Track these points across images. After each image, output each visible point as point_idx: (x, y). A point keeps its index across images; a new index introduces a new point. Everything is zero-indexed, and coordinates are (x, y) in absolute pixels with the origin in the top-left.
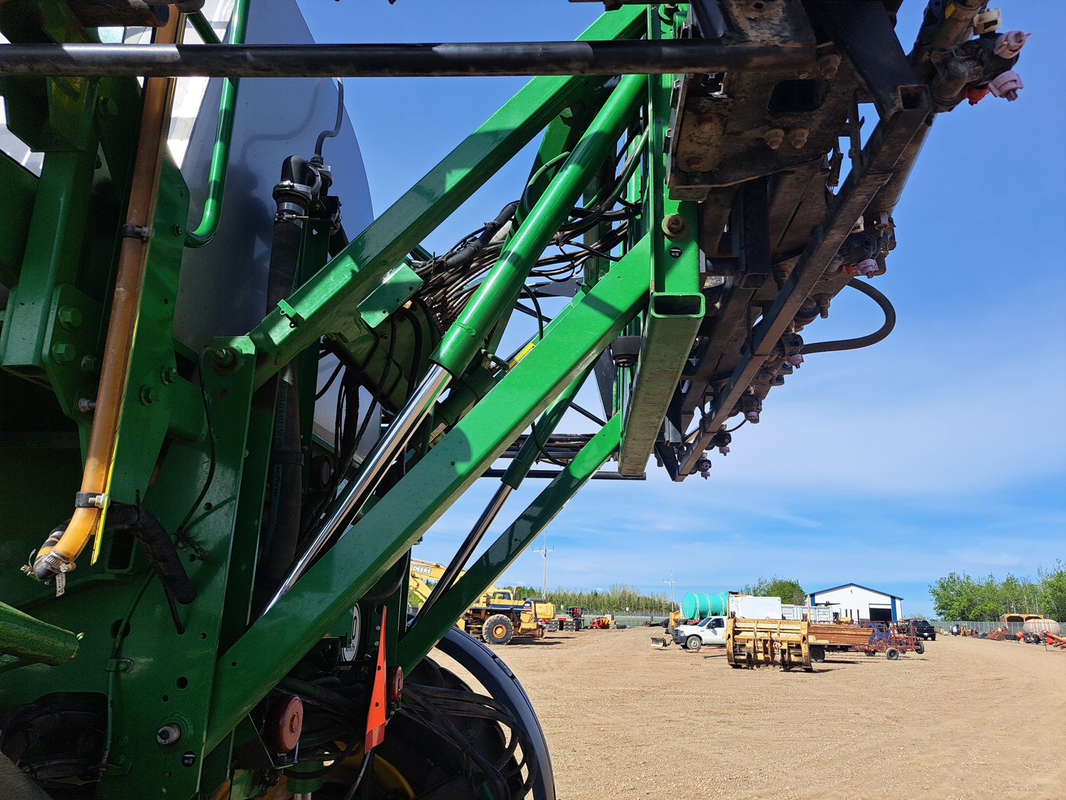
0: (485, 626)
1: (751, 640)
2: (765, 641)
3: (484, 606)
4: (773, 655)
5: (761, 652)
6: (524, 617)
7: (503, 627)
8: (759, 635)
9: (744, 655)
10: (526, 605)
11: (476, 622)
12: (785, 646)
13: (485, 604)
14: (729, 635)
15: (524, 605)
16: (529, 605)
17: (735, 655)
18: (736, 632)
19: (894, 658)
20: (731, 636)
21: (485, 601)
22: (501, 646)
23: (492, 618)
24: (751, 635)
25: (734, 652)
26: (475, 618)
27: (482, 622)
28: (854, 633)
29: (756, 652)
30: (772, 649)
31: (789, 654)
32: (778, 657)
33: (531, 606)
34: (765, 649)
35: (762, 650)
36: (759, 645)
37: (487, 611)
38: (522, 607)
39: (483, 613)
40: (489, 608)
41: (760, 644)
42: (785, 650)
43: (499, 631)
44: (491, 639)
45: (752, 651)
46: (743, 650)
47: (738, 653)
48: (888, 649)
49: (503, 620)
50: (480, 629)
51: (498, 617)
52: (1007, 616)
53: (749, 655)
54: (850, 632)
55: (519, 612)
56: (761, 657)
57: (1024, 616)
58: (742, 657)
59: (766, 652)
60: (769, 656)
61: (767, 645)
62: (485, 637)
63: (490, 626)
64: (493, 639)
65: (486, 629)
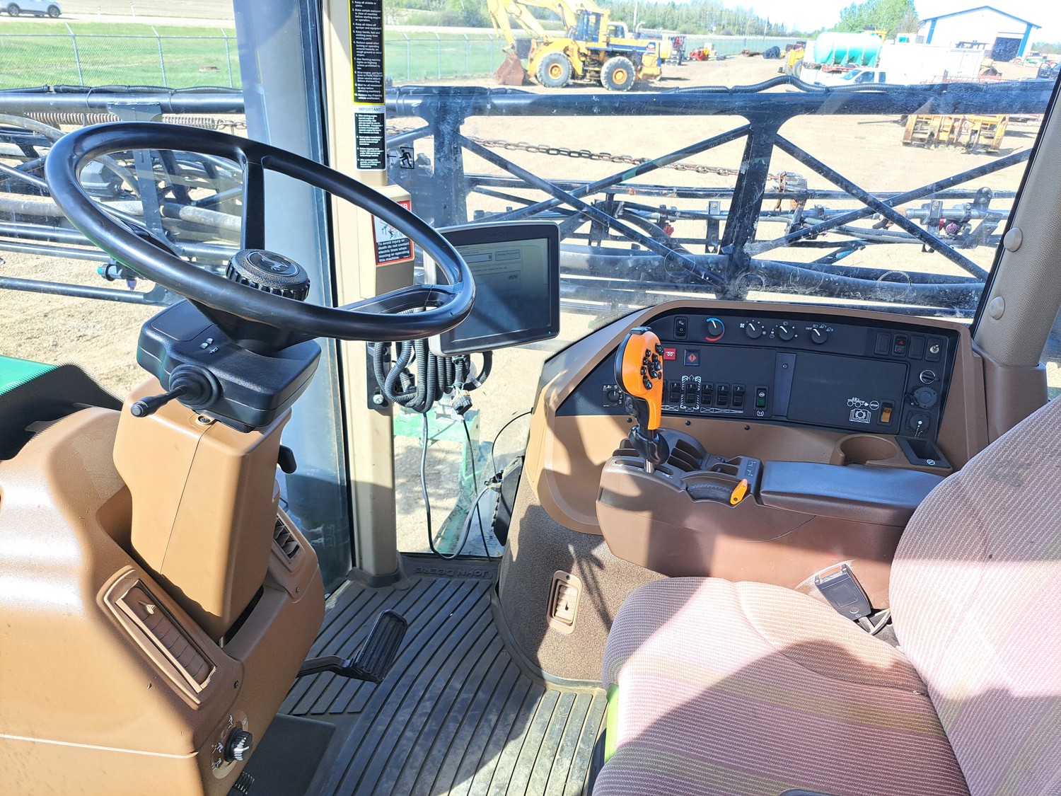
0: (604, 69)
1: (939, 117)
2: (956, 120)
3: (603, 45)
4: (959, 136)
5: (946, 131)
6: (646, 60)
10: (649, 46)
11: (593, 64)
12: (977, 127)
13: (605, 44)
15: (647, 47)
17: (913, 133)
21: (605, 40)
23: (612, 60)
25: (914, 129)
26: (593, 60)
27: (601, 64)
29: (940, 131)
30: (961, 129)
31: (980, 135)
32: (964, 138)
33: (655, 47)
34: (953, 128)
35: (948, 129)
36: (946, 124)
37: (607, 52)
38: (645, 48)
39: (602, 55)
40: (610, 48)
41: (948, 123)
42: (977, 131)
43: (619, 76)
44: (610, 85)
45: (936, 130)
46: (925, 127)
49: (625, 63)
50: (598, 72)
51: (619, 60)
53: (932, 134)
55: (641, 55)
56: (944, 136)
58: (923, 136)
59: (952, 132)
60: (955, 137)
61: (956, 125)
62: (604, 82)
63: (610, 70)
64: (612, 84)
65: (606, 73)
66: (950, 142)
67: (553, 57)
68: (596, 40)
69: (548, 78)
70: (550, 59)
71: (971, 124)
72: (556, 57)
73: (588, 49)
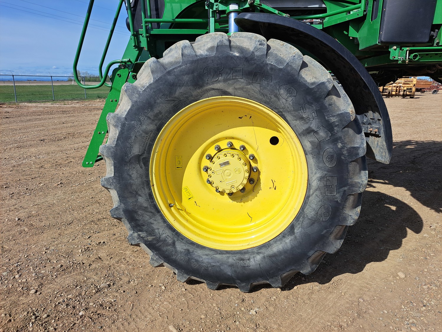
1: (391, 87)
2: (397, 87)
4: (399, 92)
8: (394, 85)
9: (387, 93)
12: (405, 89)
19: (435, 93)
28: (425, 83)
29: (392, 91)
30: (400, 90)
31: (407, 92)
32: (401, 93)
34: (397, 90)
35: (395, 90)
41: (395, 88)
46: (386, 91)
47: (384, 92)
48: (433, 90)
53: (389, 93)
54: (423, 83)
56: (394, 93)
58: (385, 94)
60: (398, 93)
66: (396, 95)
71: (403, 88)
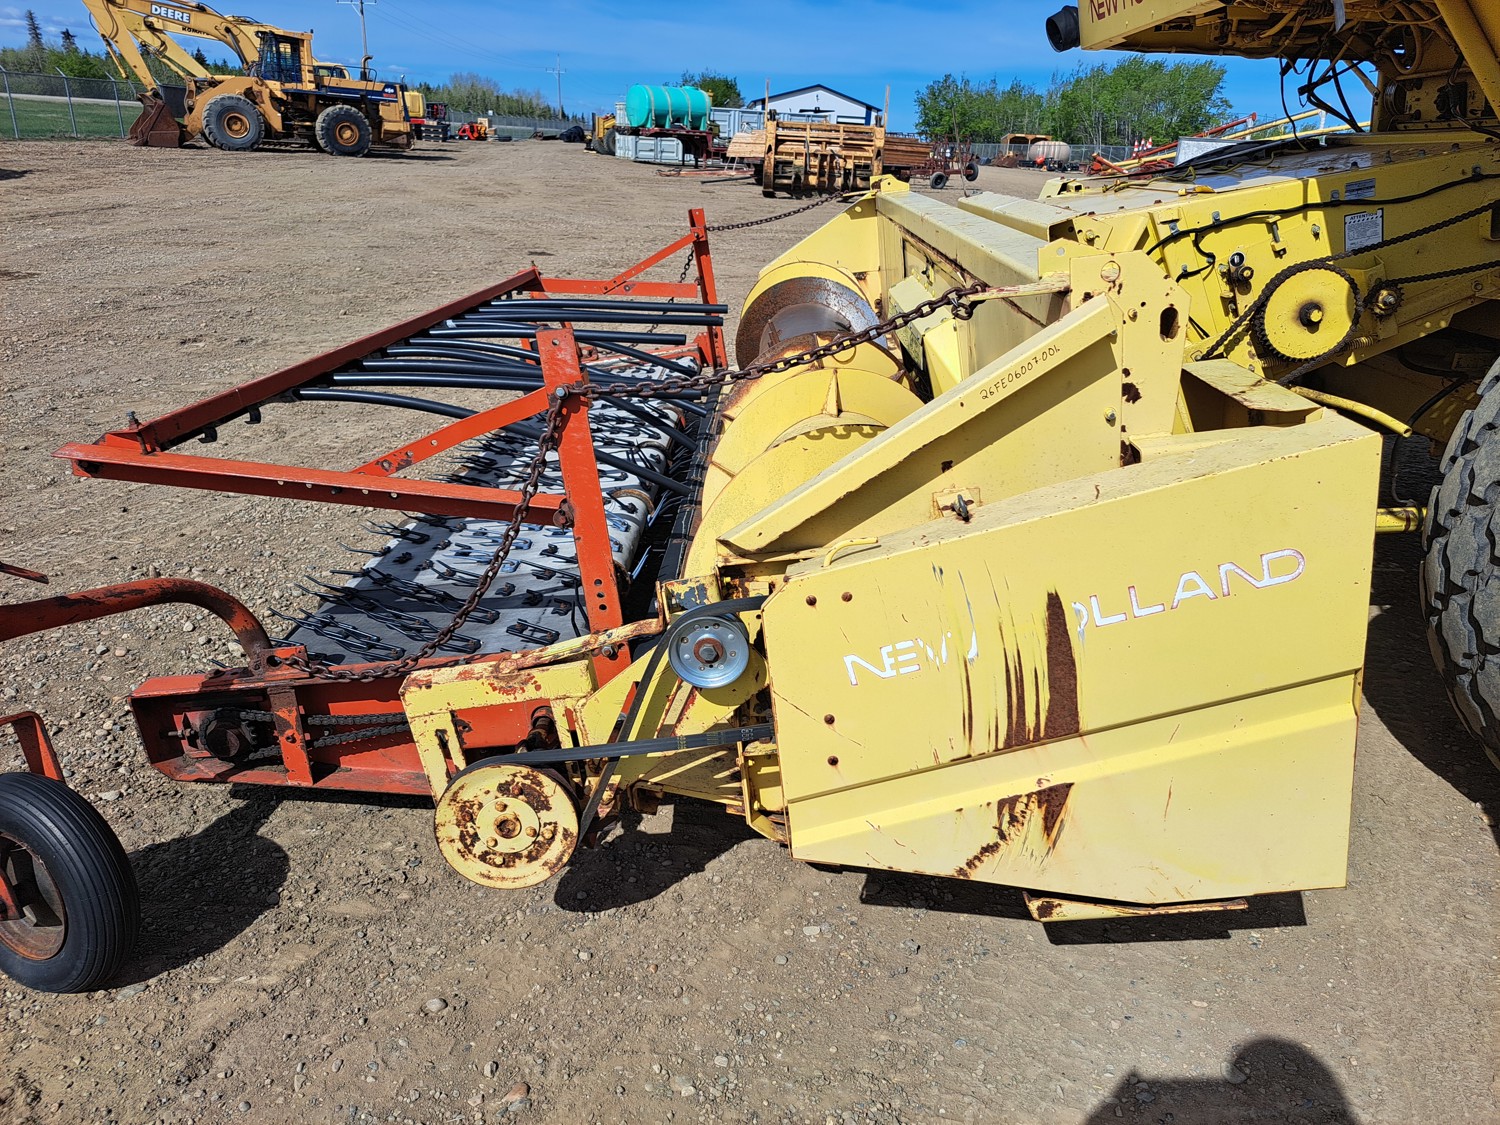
0: (319, 124)
1: (801, 154)
2: (824, 157)
3: (311, 87)
5: (814, 174)
6: (383, 111)
7: (353, 127)
8: (813, 148)
9: (790, 178)
10: (386, 90)
11: (299, 116)
12: (850, 165)
13: (313, 86)
14: (770, 146)
15: (383, 91)
16: (392, 91)
17: (775, 178)
18: (779, 142)
19: (940, 186)
20: (773, 148)
21: (312, 79)
22: (355, 158)
23: (330, 109)
24: (800, 148)
25: (775, 172)
26: (297, 110)
27: (314, 119)
28: (909, 149)
29: (807, 173)
30: (832, 168)
31: (855, 177)
32: (839, 181)
33: (395, 92)
34: (821, 167)
35: (816, 170)
36: (812, 163)
37: (318, 97)
38: (380, 93)
39: (311, 101)
40: (323, 91)
41: (815, 162)
42: (849, 170)
43: (347, 134)
44: (333, 147)
45: (803, 172)
46: (788, 169)
47: (780, 174)
48: (935, 174)
49: (351, 115)
50: (312, 128)
51: (341, 109)
52: (1010, 136)
53: (798, 177)
54: (903, 148)
55: (376, 103)
56: (813, 180)
57: (1030, 137)
58: (786, 181)
59: (821, 174)
60: (826, 180)
61: (825, 164)
62: (322, 143)
63: (329, 124)
64: (337, 146)
65: (322, 129)
66: (820, 189)
67: (227, 103)
68: (299, 80)
69: (224, 135)
70: (222, 105)
71: (841, 161)
72: (233, 103)
73: (285, 92)
